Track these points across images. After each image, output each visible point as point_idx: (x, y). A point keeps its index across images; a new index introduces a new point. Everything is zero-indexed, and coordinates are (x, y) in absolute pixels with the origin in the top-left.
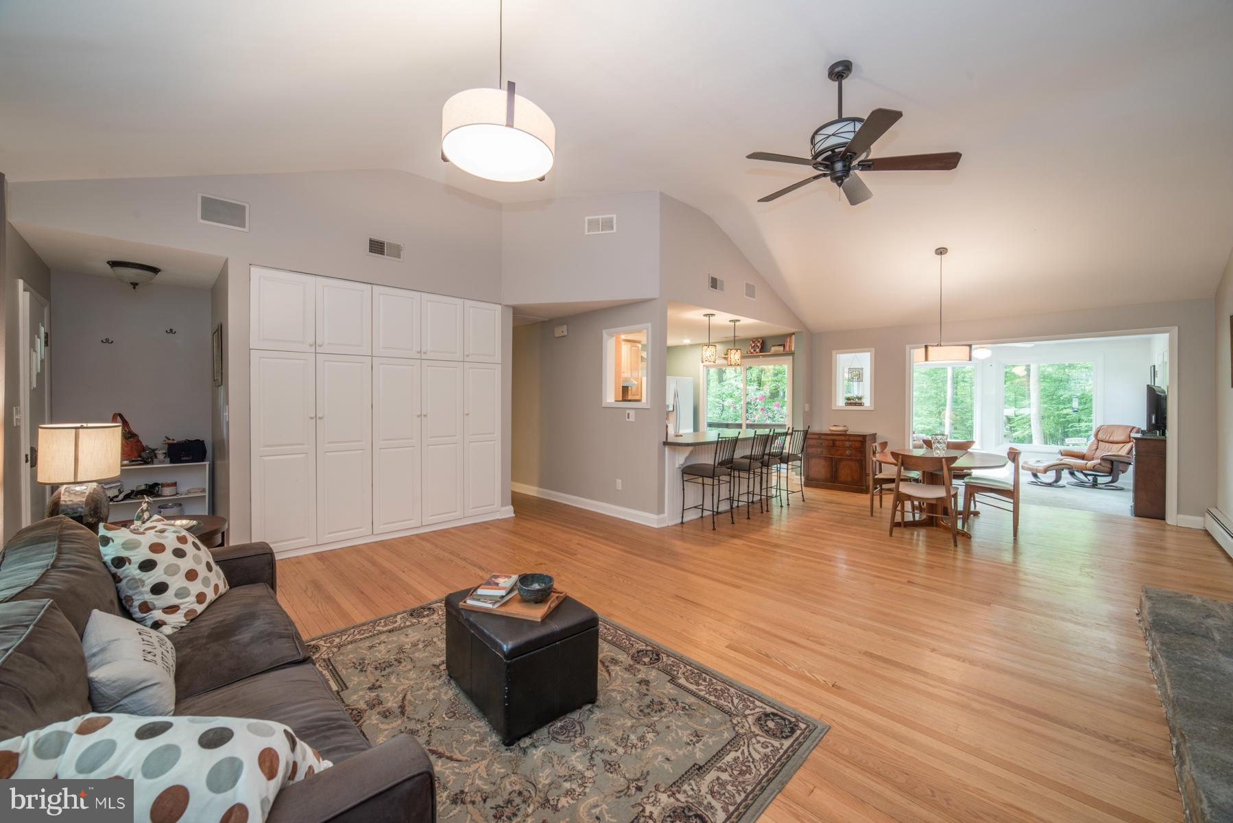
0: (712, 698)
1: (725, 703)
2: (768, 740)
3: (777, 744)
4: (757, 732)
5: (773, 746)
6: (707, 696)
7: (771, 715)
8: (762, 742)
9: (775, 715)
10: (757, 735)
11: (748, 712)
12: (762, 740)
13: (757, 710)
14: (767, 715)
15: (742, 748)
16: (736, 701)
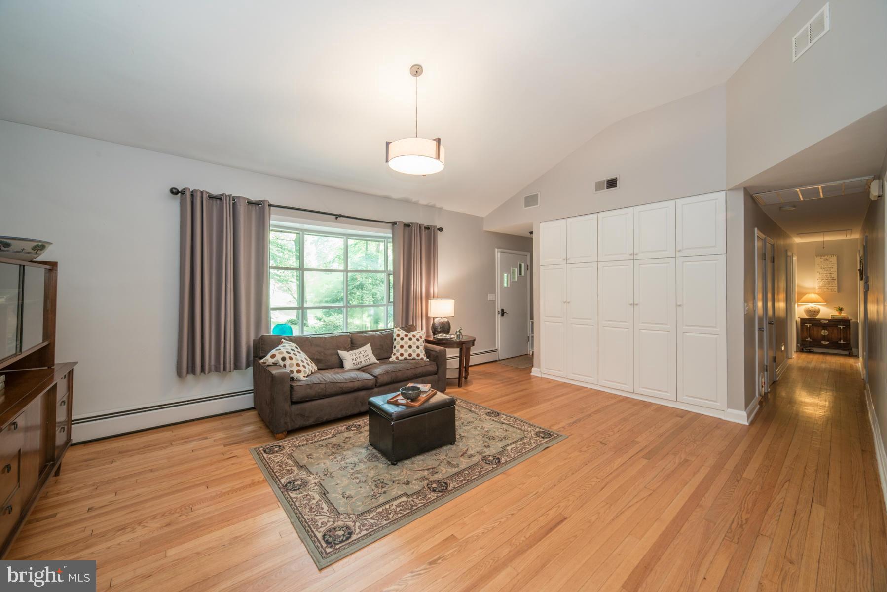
0: (380, 510)
1: (371, 515)
2: (327, 526)
3: (322, 530)
4: (336, 523)
5: (321, 527)
6: (384, 508)
7: (349, 536)
8: (328, 523)
9: (348, 539)
10: (334, 522)
11: (358, 524)
12: (329, 524)
13: (358, 530)
14: (350, 534)
15: (328, 513)
16: (372, 521)
